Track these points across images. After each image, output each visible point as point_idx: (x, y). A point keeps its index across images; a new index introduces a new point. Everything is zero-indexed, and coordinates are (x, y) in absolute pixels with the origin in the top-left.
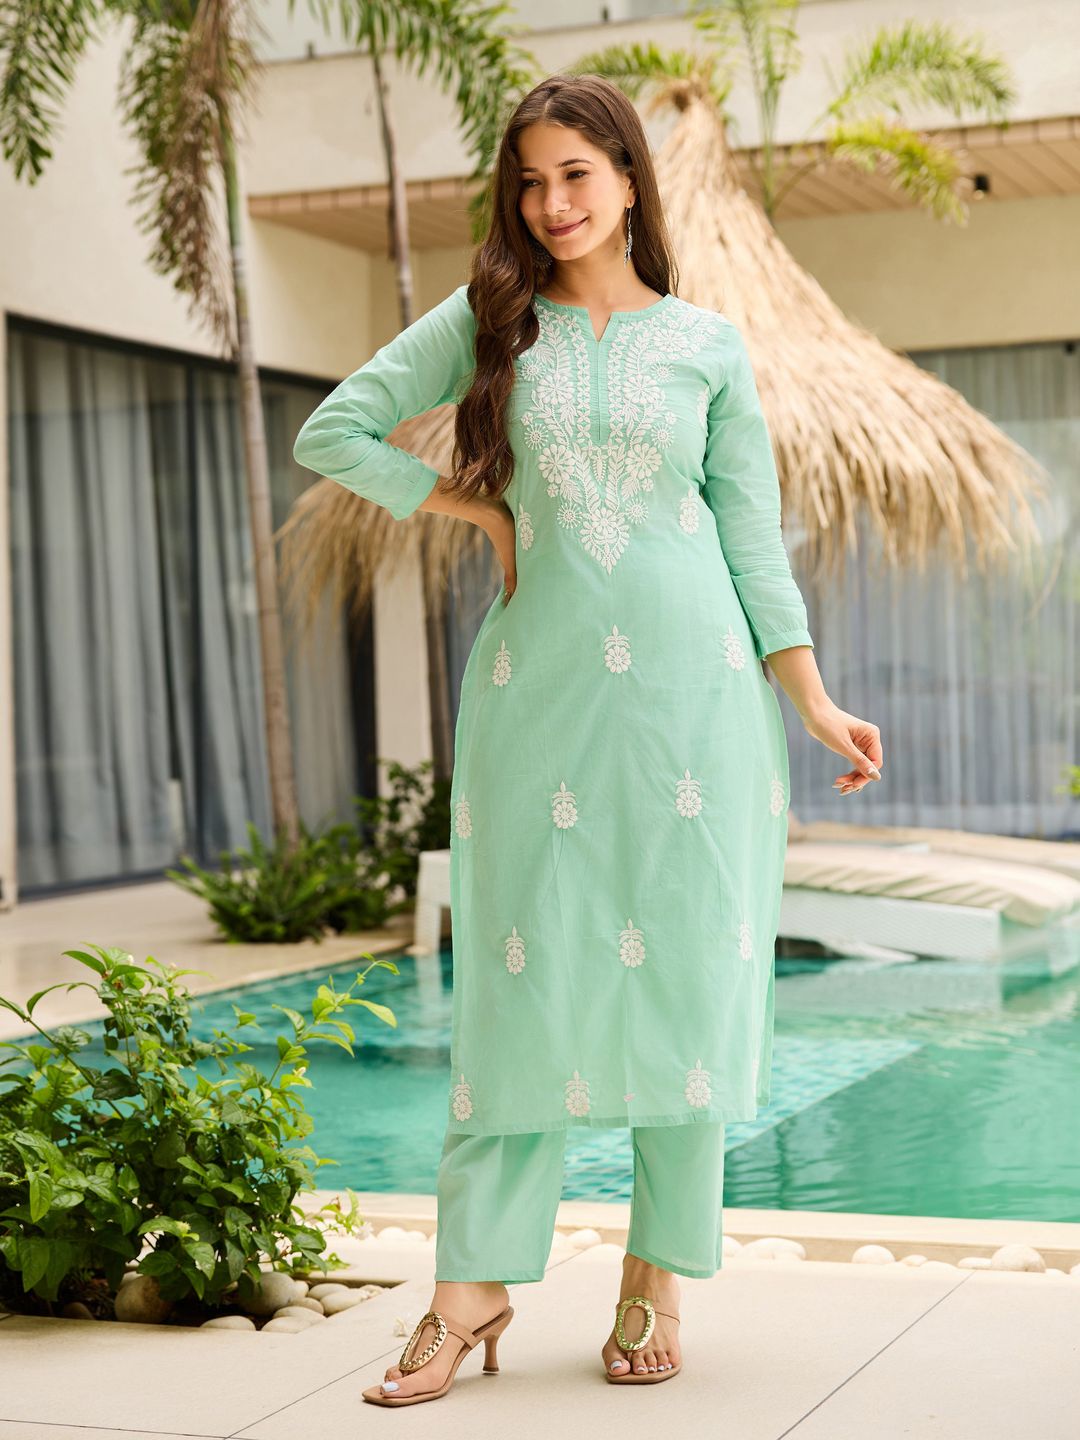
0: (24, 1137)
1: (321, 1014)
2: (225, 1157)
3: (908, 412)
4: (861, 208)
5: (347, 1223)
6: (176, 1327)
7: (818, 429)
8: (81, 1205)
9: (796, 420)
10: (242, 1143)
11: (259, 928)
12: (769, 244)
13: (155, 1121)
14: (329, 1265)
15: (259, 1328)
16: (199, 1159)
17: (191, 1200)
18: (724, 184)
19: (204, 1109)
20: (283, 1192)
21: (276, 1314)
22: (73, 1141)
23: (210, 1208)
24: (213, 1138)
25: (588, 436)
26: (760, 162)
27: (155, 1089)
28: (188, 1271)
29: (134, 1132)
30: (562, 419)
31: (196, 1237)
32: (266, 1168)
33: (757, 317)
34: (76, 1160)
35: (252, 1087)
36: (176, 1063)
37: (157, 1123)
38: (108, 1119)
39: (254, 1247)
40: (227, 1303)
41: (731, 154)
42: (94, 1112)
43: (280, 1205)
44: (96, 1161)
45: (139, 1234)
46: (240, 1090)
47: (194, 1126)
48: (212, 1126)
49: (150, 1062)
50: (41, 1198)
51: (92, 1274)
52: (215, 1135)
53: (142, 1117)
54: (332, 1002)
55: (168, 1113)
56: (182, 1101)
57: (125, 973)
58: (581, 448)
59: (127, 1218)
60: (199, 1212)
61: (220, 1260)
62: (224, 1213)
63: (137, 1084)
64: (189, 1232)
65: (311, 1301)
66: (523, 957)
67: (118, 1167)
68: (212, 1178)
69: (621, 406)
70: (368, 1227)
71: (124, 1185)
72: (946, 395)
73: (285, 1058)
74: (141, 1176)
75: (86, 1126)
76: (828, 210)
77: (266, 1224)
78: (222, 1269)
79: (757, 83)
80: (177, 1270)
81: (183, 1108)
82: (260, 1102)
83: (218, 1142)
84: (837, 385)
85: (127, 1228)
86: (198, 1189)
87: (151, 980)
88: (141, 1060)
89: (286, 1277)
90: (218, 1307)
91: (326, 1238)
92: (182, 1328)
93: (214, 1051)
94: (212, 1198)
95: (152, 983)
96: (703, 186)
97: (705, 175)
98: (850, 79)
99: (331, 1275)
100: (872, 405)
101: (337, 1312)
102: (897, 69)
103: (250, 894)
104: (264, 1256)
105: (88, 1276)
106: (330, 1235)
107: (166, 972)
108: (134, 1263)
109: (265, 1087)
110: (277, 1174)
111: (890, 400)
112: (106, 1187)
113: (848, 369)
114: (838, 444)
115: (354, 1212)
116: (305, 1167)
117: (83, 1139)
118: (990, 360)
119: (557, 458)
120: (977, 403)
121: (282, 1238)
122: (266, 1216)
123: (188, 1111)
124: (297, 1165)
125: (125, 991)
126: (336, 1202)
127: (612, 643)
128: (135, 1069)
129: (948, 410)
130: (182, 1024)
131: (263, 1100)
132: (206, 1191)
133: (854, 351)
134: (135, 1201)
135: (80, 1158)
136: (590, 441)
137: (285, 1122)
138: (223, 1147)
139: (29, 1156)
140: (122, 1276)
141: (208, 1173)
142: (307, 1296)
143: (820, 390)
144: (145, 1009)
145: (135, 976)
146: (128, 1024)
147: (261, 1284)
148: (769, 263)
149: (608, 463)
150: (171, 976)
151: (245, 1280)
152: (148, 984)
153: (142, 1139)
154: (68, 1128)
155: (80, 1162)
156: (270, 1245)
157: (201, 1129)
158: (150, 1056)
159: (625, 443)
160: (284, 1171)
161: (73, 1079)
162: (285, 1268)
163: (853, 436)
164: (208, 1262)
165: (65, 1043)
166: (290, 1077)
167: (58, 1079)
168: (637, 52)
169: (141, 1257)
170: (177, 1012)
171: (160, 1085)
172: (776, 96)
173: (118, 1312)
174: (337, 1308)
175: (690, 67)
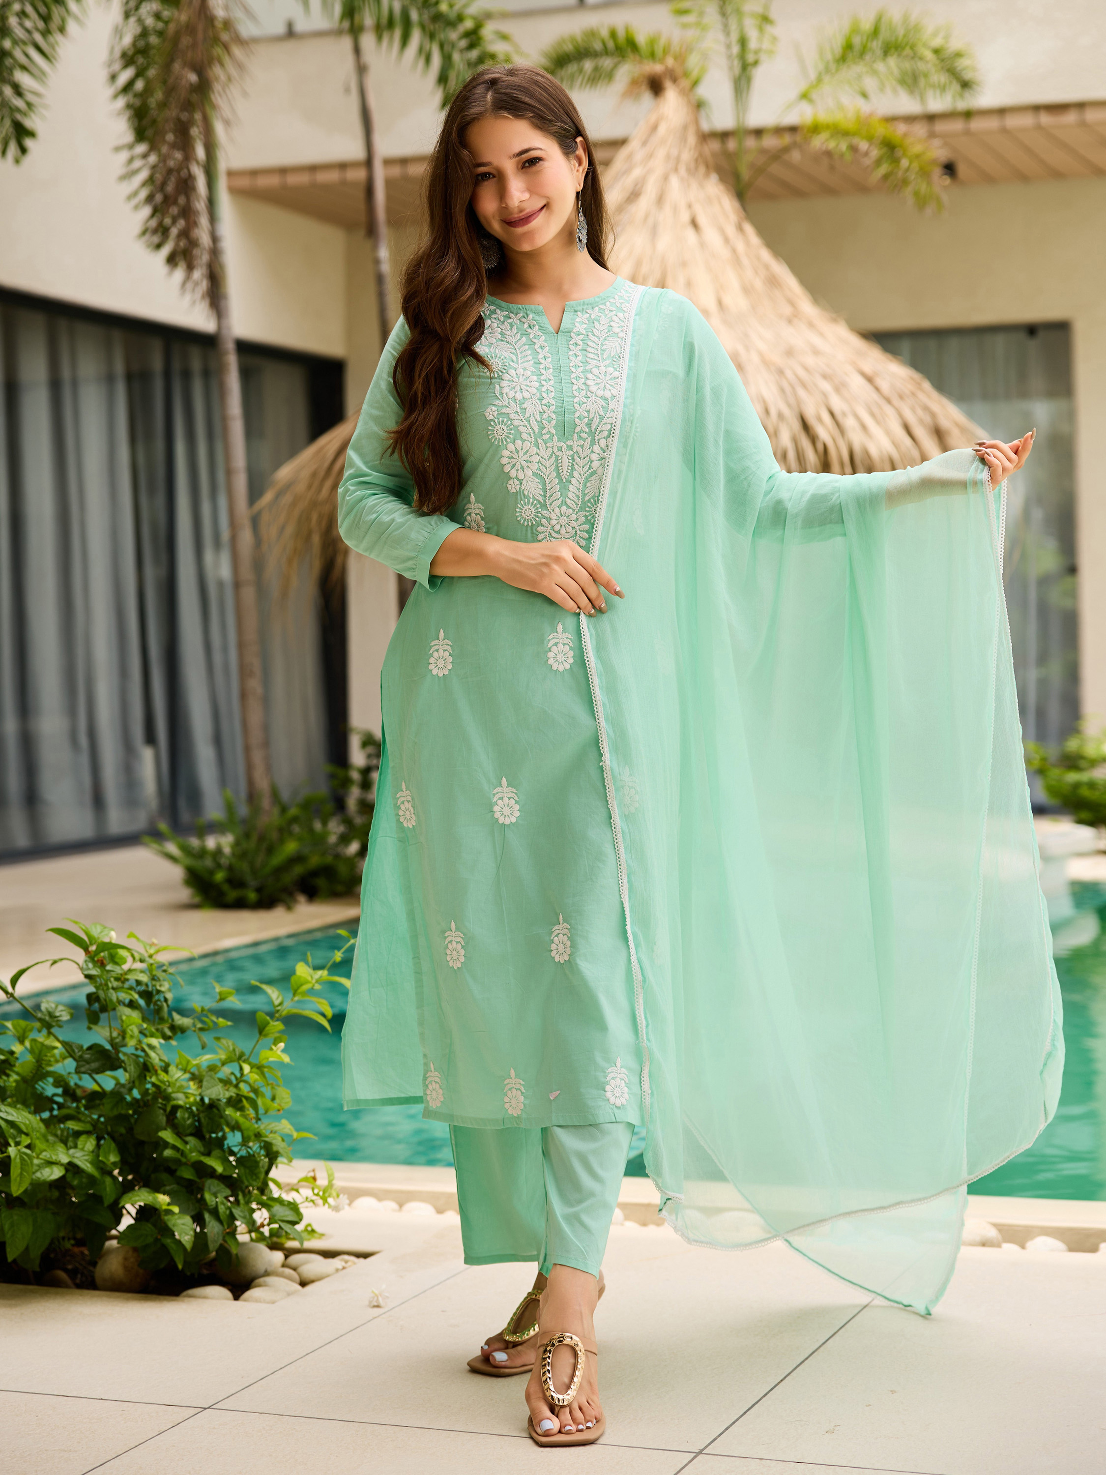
0: (6, 1112)
1: (300, 990)
2: (204, 1130)
3: (875, 396)
4: (829, 191)
5: (324, 1195)
6: (154, 1296)
7: (787, 412)
8: (63, 1178)
9: (764, 402)
10: (221, 1117)
11: (232, 895)
12: (740, 228)
13: (136, 1093)
14: (305, 1235)
15: (236, 1297)
16: (179, 1133)
17: (172, 1172)
18: (696, 168)
19: (184, 1083)
20: (261, 1164)
21: (253, 1284)
22: (55, 1113)
23: (189, 1180)
24: (192, 1112)
25: (553, 431)
26: (732, 145)
27: (137, 1063)
28: (168, 1241)
29: (116, 1105)
30: (527, 415)
31: (176, 1209)
32: (245, 1142)
33: (728, 300)
34: (59, 1132)
35: (231, 1061)
36: (157, 1037)
37: (138, 1096)
38: (89, 1091)
39: (232, 1218)
40: (205, 1272)
41: (705, 137)
42: (76, 1084)
43: (258, 1178)
44: (77, 1134)
45: (121, 1205)
46: (219, 1064)
47: (174, 1100)
48: (192, 1099)
49: (132, 1037)
50: (21, 1174)
51: (72, 1242)
52: (194, 1108)
53: (123, 1090)
54: (309, 979)
55: (149, 1086)
56: (163, 1076)
57: (108, 950)
58: (545, 443)
59: (109, 1191)
60: (178, 1184)
61: (198, 1230)
62: (203, 1185)
63: (119, 1059)
64: (169, 1204)
65: (288, 1271)
66: (462, 952)
67: (99, 1139)
68: (191, 1151)
69: (585, 400)
70: (344, 1199)
71: (106, 1158)
72: (912, 378)
73: (264, 1033)
74: (122, 1149)
75: (68, 1099)
76: (798, 193)
77: (244, 1196)
78: (200, 1239)
79: (731, 68)
80: (157, 1240)
81: (163, 1082)
82: (238, 1075)
83: (198, 1115)
84: (806, 369)
85: (108, 1200)
86: (178, 1162)
87: (133, 956)
88: (123, 1034)
89: (262, 1247)
90: (196, 1276)
91: (302, 1210)
92: (161, 1297)
93: (194, 1025)
94: (192, 1170)
95: (134, 958)
96: (676, 170)
97: (678, 160)
98: (821, 67)
99: (307, 1245)
100: (840, 388)
101: (312, 1281)
102: (868, 57)
103: (224, 861)
104: (241, 1226)
105: (68, 1245)
106: (307, 1207)
107: (148, 947)
108: (114, 1232)
109: (244, 1061)
110: (255, 1146)
111: (857, 383)
112: (87, 1160)
113: (816, 352)
114: (806, 426)
115: (331, 1185)
116: (283, 1140)
117: (65, 1111)
118: (954, 343)
119: (521, 454)
120: (940, 386)
121: (260, 1209)
122: (244, 1187)
123: (169, 1086)
124: (275, 1139)
125: (108, 967)
126: (312, 1174)
127: (556, 640)
128: (116, 1044)
129: (913, 394)
130: (162, 999)
131: (242, 1075)
132: (185, 1164)
133: (821, 335)
134: (116, 1172)
135: (62, 1130)
136: (555, 438)
137: (263, 1096)
138: (203, 1120)
139: (12, 1131)
140: (103, 1244)
141: (188, 1147)
142: (283, 1266)
143: (789, 373)
144: (127, 985)
145: (117, 953)
146: (111, 1000)
147: (239, 1255)
148: (740, 247)
149: (573, 459)
150: (152, 951)
151: (223, 1250)
152: (130, 959)
153: (123, 1112)
154: (50, 1100)
155: (62, 1135)
156: (248, 1217)
157: (181, 1103)
158: (132, 1031)
159: (590, 439)
160: (262, 1144)
161: (56, 1051)
162: (262, 1238)
163: (819, 419)
164: (187, 1234)
165: (47, 1018)
166: (269, 1053)
167: (40, 1052)
168: (613, 34)
169: (122, 1227)
170: (158, 988)
171: (141, 1060)
172: (749, 80)
173: (98, 1281)
174: (312, 1277)
175: (666, 51)
